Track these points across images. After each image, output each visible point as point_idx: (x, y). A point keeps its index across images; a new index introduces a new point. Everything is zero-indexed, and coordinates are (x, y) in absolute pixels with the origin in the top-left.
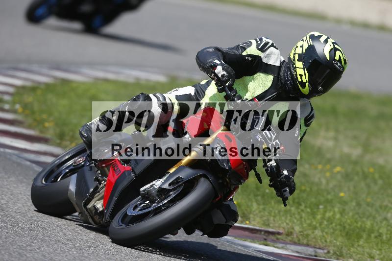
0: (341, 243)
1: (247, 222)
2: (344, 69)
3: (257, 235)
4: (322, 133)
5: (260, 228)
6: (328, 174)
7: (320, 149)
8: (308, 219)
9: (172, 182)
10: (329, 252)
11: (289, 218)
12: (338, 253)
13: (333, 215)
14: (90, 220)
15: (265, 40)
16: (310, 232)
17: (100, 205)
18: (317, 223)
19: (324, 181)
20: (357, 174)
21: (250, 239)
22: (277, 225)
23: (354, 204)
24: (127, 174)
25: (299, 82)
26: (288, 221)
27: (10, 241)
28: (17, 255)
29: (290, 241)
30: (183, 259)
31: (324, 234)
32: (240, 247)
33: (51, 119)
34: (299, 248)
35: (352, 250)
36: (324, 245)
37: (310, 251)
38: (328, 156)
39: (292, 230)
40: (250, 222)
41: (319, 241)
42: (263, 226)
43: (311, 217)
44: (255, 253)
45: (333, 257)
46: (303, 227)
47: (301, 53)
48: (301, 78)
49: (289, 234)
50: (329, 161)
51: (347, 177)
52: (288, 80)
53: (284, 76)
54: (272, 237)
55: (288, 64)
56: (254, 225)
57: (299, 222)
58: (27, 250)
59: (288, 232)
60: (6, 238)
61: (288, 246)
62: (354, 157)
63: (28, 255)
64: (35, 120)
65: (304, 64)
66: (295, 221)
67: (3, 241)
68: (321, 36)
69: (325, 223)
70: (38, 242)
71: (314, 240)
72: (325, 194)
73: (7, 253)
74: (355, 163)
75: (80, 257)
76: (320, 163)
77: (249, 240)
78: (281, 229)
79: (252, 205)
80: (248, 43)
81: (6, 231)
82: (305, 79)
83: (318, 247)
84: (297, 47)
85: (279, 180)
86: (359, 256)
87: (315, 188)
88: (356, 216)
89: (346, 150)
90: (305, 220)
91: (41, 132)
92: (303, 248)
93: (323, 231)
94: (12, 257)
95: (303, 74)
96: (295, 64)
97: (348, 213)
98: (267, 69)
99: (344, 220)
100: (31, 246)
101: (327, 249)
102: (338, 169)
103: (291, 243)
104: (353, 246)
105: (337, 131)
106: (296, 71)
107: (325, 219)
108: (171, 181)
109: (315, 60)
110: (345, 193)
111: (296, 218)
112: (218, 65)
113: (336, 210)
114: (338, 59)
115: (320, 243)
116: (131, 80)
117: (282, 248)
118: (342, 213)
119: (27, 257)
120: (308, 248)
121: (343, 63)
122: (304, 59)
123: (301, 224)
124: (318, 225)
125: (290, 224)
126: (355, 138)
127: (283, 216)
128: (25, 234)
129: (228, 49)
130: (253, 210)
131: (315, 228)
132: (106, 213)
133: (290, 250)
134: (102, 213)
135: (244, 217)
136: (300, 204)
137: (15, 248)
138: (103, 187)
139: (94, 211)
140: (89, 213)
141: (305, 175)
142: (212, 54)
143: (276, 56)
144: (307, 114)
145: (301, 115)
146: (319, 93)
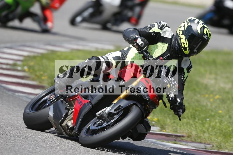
0: (220, 141)
1: (164, 131)
2: (209, 38)
3: (170, 138)
5: (172, 134)
6: (211, 100)
7: (206, 85)
8: (200, 127)
9: (116, 108)
10: (213, 146)
11: (189, 127)
12: (219, 146)
13: (215, 124)
14: (64, 133)
15: (162, 23)
16: (202, 135)
17: (70, 124)
18: (205, 129)
19: (209, 104)
20: (229, 99)
22: (182, 131)
23: (227, 117)
24: (87, 105)
25: (183, 47)
26: (188, 129)
27: (23, 148)
29: (190, 140)
30: (124, 154)
31: (210, 136)
33: (46, 74)
34: (195, 145)
35: (227, 144)
36: (210, 142)
37: (202, 146)
38: (212, 89)
39: (190, 134)
40: (165, 130)
41: (207, 140)
43: (202, 126)
44: (169, 149)
45: (215, 149)
46: (197, 132)
47: (183, 30)
48: (184, 45)
49: (189, 137)
50: (212, 92)
51: (223, 101)
52: (176, 46)
53: (174, 44)
54: (179, 139)
55: (176, 36)
56: (168, 132)
57: (195, 129)
58: (33, 153)
59: (188, 135)
60: (20, 146)
61: (189, 144)
62: (227, 89)
64: (36, 76)
65: (186, 36)
66: (192, 128)
67: (19, 148)
68: (195, 20)
69: (210, 129)
70: (40, 148)
71: (204, 139)
72: (210, 112)
74: (228, 93)
76: (207, 93)
77: (166, 141)
78: (185, 133)
79: (167, 120)
80: (152, 25)
81: (21, 142)
82: (186, 45)
83: (207, 143)
84: (181, 26)
85: (176, 105)
86: (231, 148)
87: (204, 109)
88: (229, 124)
89: (222, 85)
90: (198, 128)
91: (40, 82)
93: (209, 134)
95: (185, 43)
96: (180, 37)
97: (224, 122)
98: (164, 40)
99: (222, 127)
100: (35, 150)
101: (212, 144)
102: (218, 96)
103: (190, 141)
104: (227, 142)
105: (216, 74)
106: (181, 41)
107: (210, 127)
109: (192, 34)
110: (222, 110)
111: (193, 127)
112: (138, 38)
113: (217, 121)
114: (205, 33)
116: (93, 50)
117: (186, 145)
118: (221, 122)
120: (201, 144)
121: (209, 35)
122: (185, 33)
123: (196, 130)
125: (190, 130)
126: (227, 78)
127: (185, 126)
128: (32, 143)
130: (168, 123)
131: (204, 132)
132: (75, 128)
133: (190, 146)
134: (72, 128)
135: (162, 128)
136: (195, 118)
137: (26, 152)
138: (72, 113)
139: (67, 127)
140: (63, 128)
141: (198, 101)
142: (132, 32)
143: (169, 32)
144: (188, 66)
145: (185, 66)
146: (195, 53)
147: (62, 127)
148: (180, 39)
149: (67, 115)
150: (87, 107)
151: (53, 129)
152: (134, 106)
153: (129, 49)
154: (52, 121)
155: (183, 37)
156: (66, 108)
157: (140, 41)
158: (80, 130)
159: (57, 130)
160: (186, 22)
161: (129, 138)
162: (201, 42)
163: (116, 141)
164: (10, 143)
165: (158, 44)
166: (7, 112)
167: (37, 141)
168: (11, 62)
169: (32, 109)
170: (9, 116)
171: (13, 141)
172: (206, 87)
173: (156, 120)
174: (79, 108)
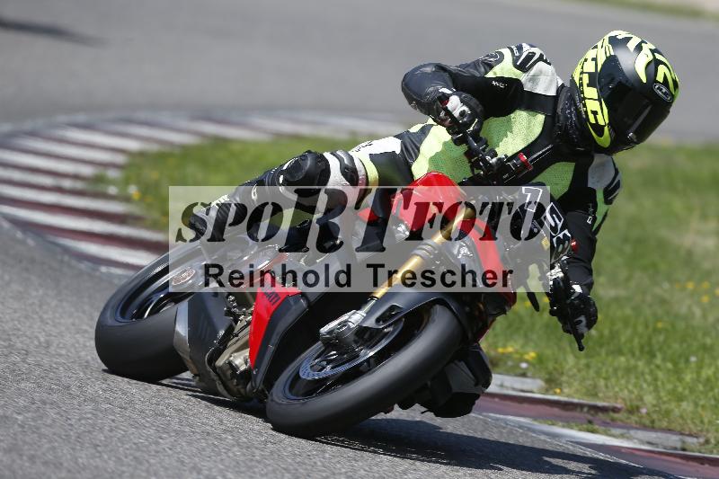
1: (557, 390)
2: (673, 97)
3: (576, 414)
4: (695, 223)
5: (581, 401)
6: (705, 299)
7: (690, 253)
8: (669, 381)
9: (383, 314)
10: (707, 442)
11: (633, 380)
13: (714, 374)
14: (220, 388)
15: (527, 49)
16: (673, 406)
17: (240, 360)
18: (684, 389)
19: (698, 312)
21: (562, 421)
22: (611, 394)
24: (292, 303)
25: (590, 124)
26: (630, 387)
27: (119, 435)
28: (132, 460)
29: (636, 422)
31: (700, 409)
32: (543, 437)
34: (652, 436)
36: (699, 428)
37: (673, 440)
38: (707, 265)
39: (639, 403)
40: (561, 390)
41: (689, 422)
42: (585, 398)
43: (673, 378)
44: (571, 447)
45: (715, 451)
46: (659, 398)
47: (593, 71)
48: (596, 120)
49: (633, 410)
50: (707, 275)
54: (601, 415)
55: (570, 91)
56: (570, 396)
57: (652, 388)
58: (150, 451)
59: (632, 406)
60: (111, 431)
61: (632, 432)
63: (152, 461)
64: (165, 214)
65: (600, 92)
66: (645, 386)
67: (105, 437)
68: (629, 39)
69: (701, 388)
70: (171, 436)
71: (680, 421)
72: (700, 335)
73: (114, 459)
75: (247, 462)
76: (689, 279)
77: (560, 424)
78: (619, 401)
79: (565, 359)
80: (496, 57)
81: (113, 418)
82: (603, 119)
83: (687, 433)
84: (586, 60)
87: (681, 325)
90: (663, 383)
92: (659, 434)
93: (696, 404)
94: (123, 465)
95: (599, 112)
96: (582, 92)
98: (533, 102)
100: (157, 443)
101: (705, 436)
103: (638, 426)
106: (585, 106)
107: (700, 382)
108: (379, 313)
109: (620, 83)
111: (645, 381)
112: (451, 95)
114: (661, 81)
115: (692, 426)
117: (622, 436)
119: (150, 465)
120: (669, 435)
121: (672, 87)
122: (599, 82)
123: (656, 390)
124: (687, 392)
125: (636, 392)
127: (623, 377)
129: (460, 66)
130: (567, 367)
131: (680, 399)
132: (257, 375)
133: (637, 439)
134: (247, 375)
135: (552, 382)
136: (653, 356)
137: (127, 449)
138: (246, 326)
139: (230, 372)
140: (218, 375)
141: (663, 302)
142: (432, 78)
143: (549, 78)
144: (609, 182)
145: (597, 183)
146: (629, 144)
147: (214, 369)
148: (584, 98)
149: (230, 332)
150: (294, 307)
151: (187, 375)
152: (438, 308)
153: (425, 131)
154: (185, 350)
155: (591, 92)
156: (229, 313)
157: (456, 105)
158: (270, 380)
159: (200, 380)
160: (599, 46)
161: (424, 409)
162: (649, 108)
163: (381, 416)
164: (79, 420)
165: (512, 115)
166: (73, 324)
167: (164, 415)
168: (86, 171)
169: (123, 314)
170: (77, 336)
171: (89, 416)
172: (689, 259)
173: (533, 358)
174: (268, 310)
